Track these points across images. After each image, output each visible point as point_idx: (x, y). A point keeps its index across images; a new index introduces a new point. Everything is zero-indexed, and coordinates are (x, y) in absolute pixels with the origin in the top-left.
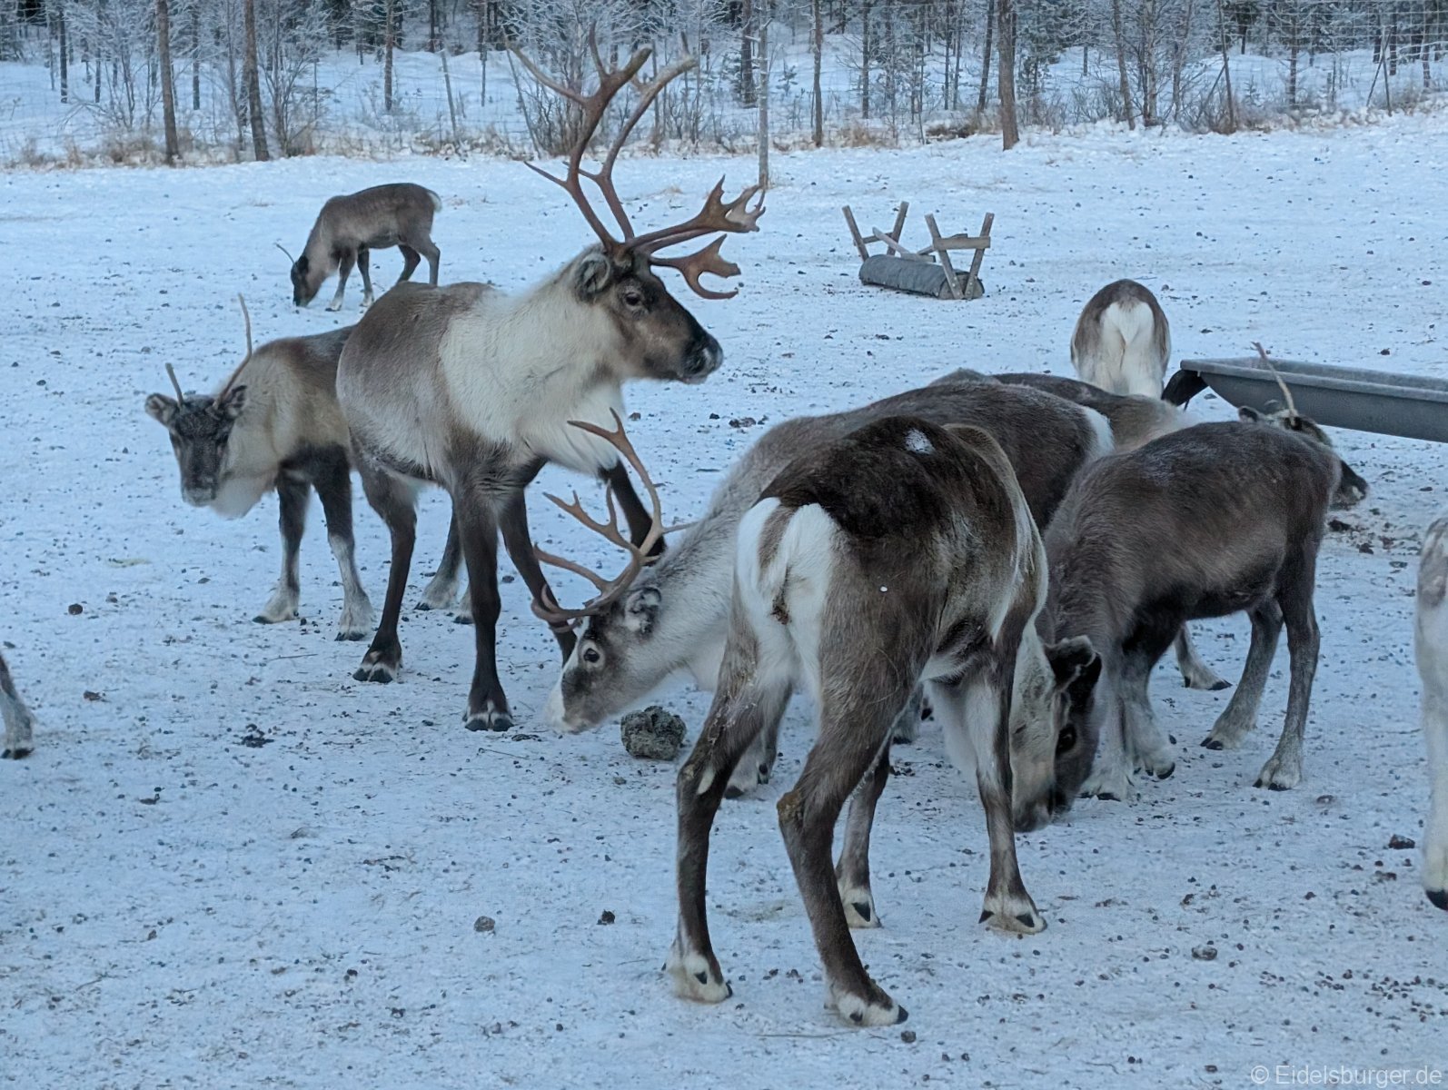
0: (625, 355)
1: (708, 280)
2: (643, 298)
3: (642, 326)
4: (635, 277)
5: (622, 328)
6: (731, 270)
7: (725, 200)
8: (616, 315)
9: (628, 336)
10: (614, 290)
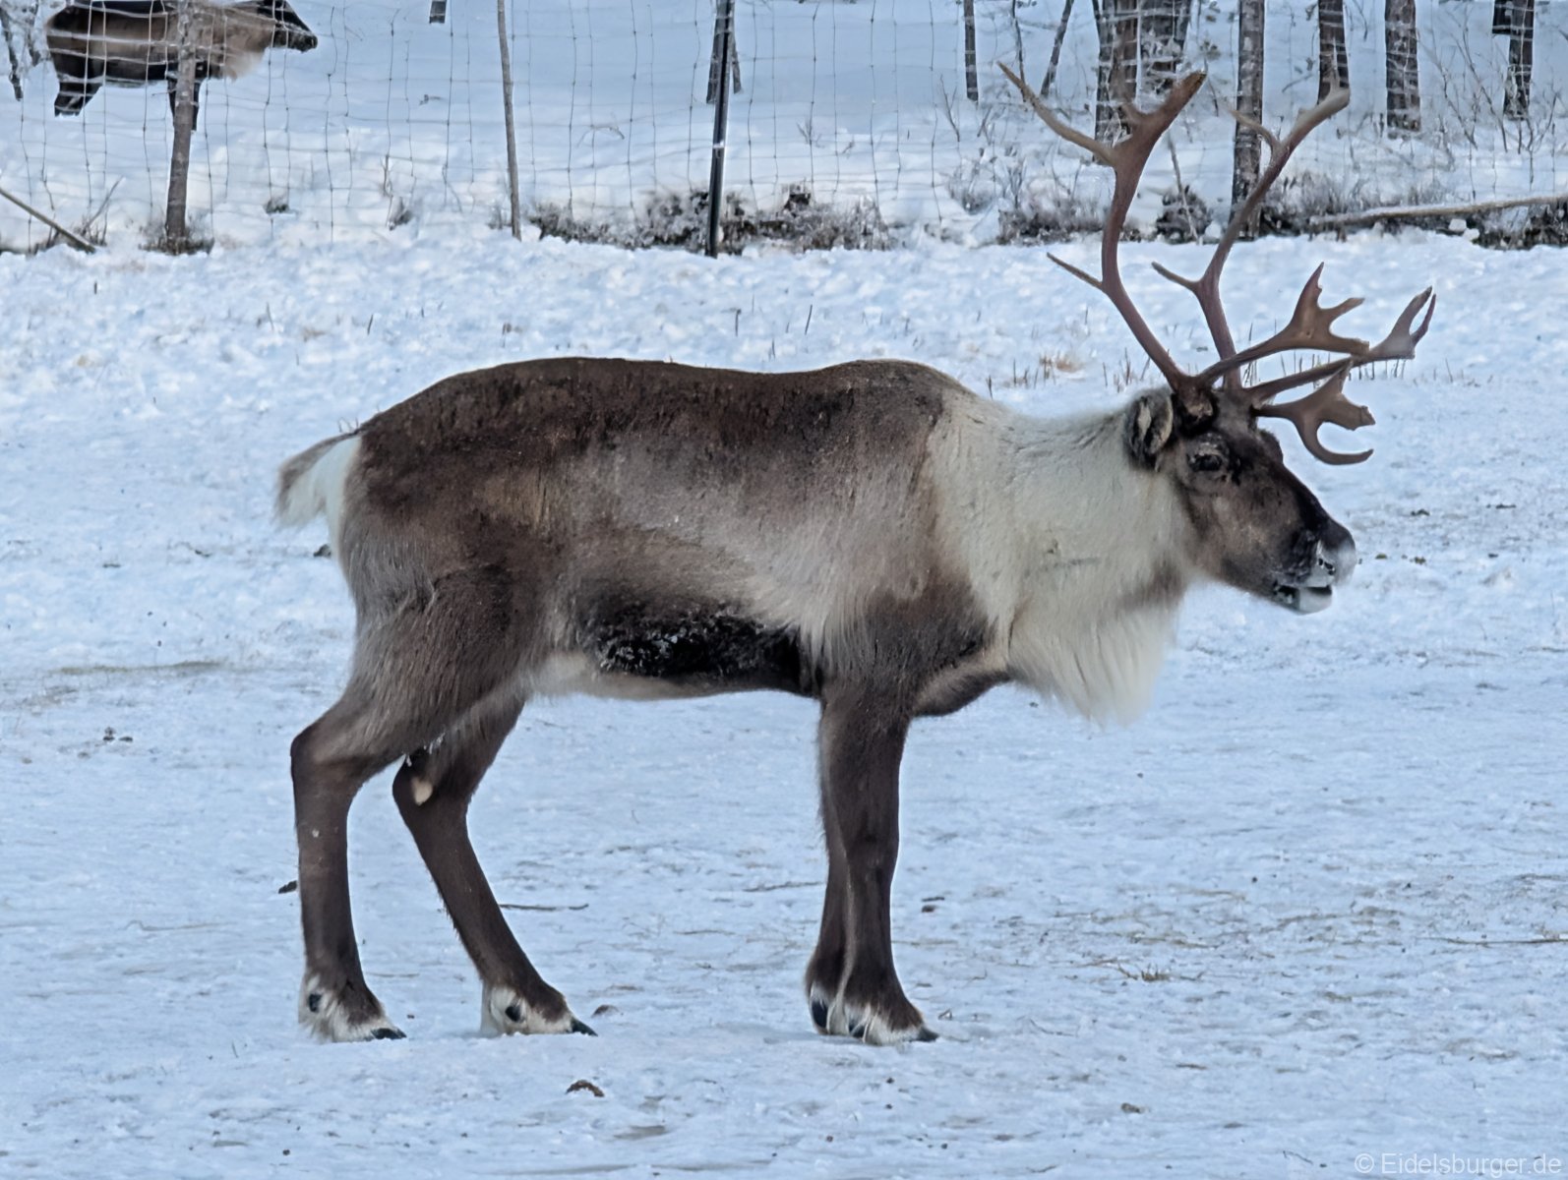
0: (1193, 556)
1: (1330, 435)
2: (1226, 460)
3: (1221, 506)
4: (1216, 430)
5: (1190, 508)
6: (1356, 418)
7: (1325, 302)
8: (1185, 492)
9: (1201, 523)
10: (1182, 447)
